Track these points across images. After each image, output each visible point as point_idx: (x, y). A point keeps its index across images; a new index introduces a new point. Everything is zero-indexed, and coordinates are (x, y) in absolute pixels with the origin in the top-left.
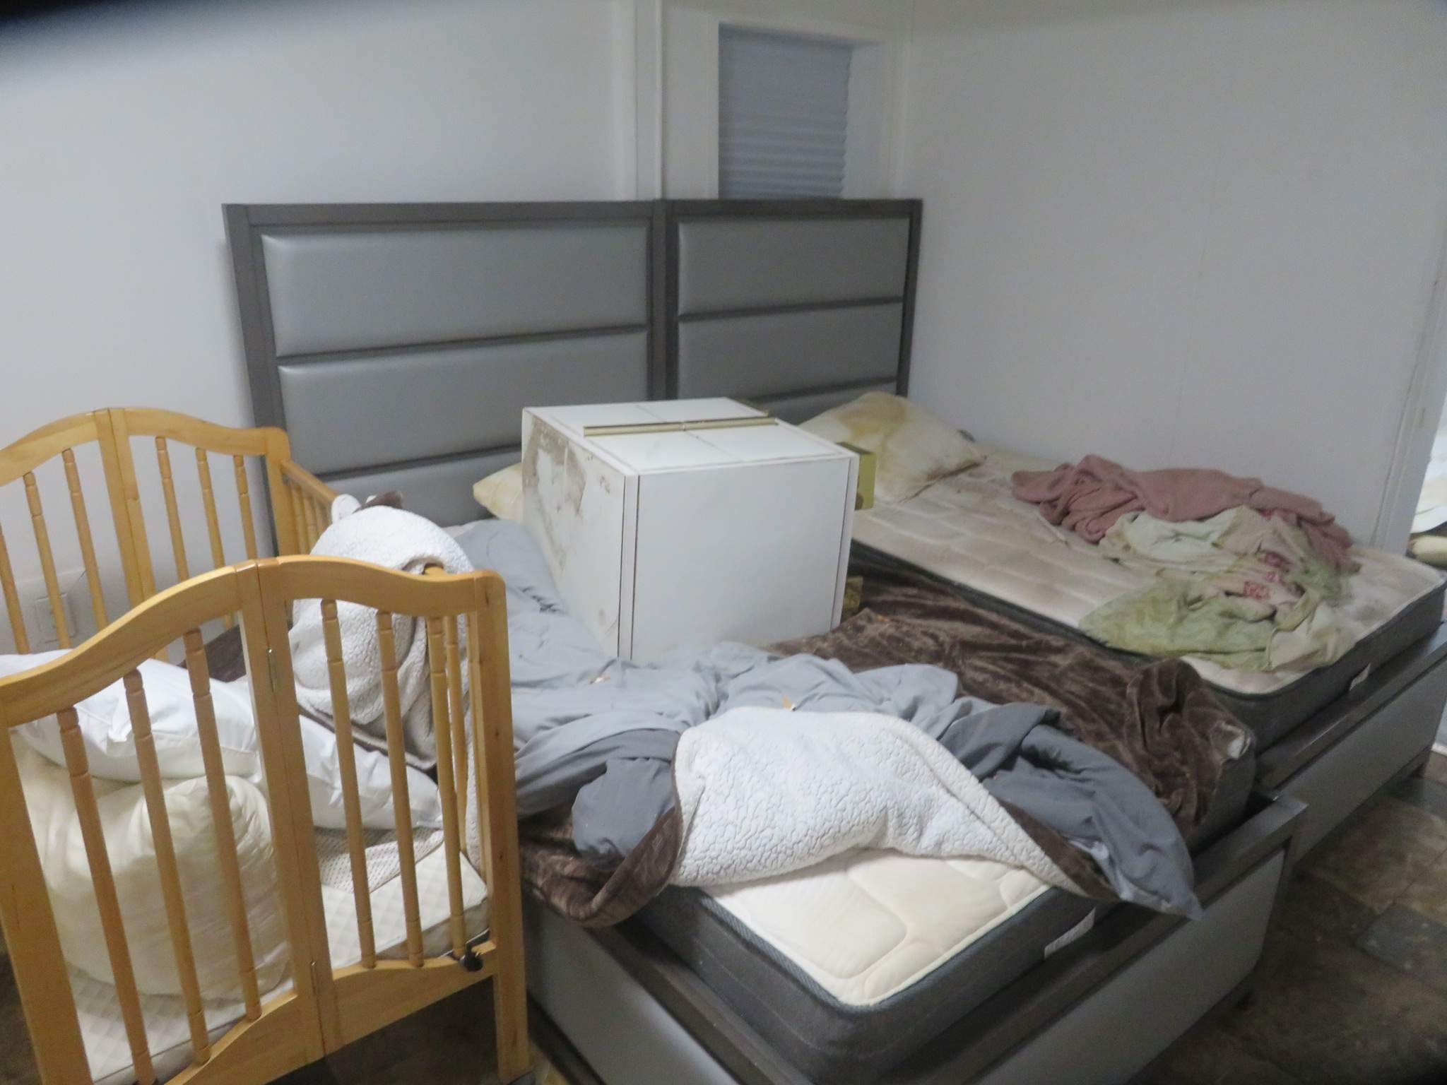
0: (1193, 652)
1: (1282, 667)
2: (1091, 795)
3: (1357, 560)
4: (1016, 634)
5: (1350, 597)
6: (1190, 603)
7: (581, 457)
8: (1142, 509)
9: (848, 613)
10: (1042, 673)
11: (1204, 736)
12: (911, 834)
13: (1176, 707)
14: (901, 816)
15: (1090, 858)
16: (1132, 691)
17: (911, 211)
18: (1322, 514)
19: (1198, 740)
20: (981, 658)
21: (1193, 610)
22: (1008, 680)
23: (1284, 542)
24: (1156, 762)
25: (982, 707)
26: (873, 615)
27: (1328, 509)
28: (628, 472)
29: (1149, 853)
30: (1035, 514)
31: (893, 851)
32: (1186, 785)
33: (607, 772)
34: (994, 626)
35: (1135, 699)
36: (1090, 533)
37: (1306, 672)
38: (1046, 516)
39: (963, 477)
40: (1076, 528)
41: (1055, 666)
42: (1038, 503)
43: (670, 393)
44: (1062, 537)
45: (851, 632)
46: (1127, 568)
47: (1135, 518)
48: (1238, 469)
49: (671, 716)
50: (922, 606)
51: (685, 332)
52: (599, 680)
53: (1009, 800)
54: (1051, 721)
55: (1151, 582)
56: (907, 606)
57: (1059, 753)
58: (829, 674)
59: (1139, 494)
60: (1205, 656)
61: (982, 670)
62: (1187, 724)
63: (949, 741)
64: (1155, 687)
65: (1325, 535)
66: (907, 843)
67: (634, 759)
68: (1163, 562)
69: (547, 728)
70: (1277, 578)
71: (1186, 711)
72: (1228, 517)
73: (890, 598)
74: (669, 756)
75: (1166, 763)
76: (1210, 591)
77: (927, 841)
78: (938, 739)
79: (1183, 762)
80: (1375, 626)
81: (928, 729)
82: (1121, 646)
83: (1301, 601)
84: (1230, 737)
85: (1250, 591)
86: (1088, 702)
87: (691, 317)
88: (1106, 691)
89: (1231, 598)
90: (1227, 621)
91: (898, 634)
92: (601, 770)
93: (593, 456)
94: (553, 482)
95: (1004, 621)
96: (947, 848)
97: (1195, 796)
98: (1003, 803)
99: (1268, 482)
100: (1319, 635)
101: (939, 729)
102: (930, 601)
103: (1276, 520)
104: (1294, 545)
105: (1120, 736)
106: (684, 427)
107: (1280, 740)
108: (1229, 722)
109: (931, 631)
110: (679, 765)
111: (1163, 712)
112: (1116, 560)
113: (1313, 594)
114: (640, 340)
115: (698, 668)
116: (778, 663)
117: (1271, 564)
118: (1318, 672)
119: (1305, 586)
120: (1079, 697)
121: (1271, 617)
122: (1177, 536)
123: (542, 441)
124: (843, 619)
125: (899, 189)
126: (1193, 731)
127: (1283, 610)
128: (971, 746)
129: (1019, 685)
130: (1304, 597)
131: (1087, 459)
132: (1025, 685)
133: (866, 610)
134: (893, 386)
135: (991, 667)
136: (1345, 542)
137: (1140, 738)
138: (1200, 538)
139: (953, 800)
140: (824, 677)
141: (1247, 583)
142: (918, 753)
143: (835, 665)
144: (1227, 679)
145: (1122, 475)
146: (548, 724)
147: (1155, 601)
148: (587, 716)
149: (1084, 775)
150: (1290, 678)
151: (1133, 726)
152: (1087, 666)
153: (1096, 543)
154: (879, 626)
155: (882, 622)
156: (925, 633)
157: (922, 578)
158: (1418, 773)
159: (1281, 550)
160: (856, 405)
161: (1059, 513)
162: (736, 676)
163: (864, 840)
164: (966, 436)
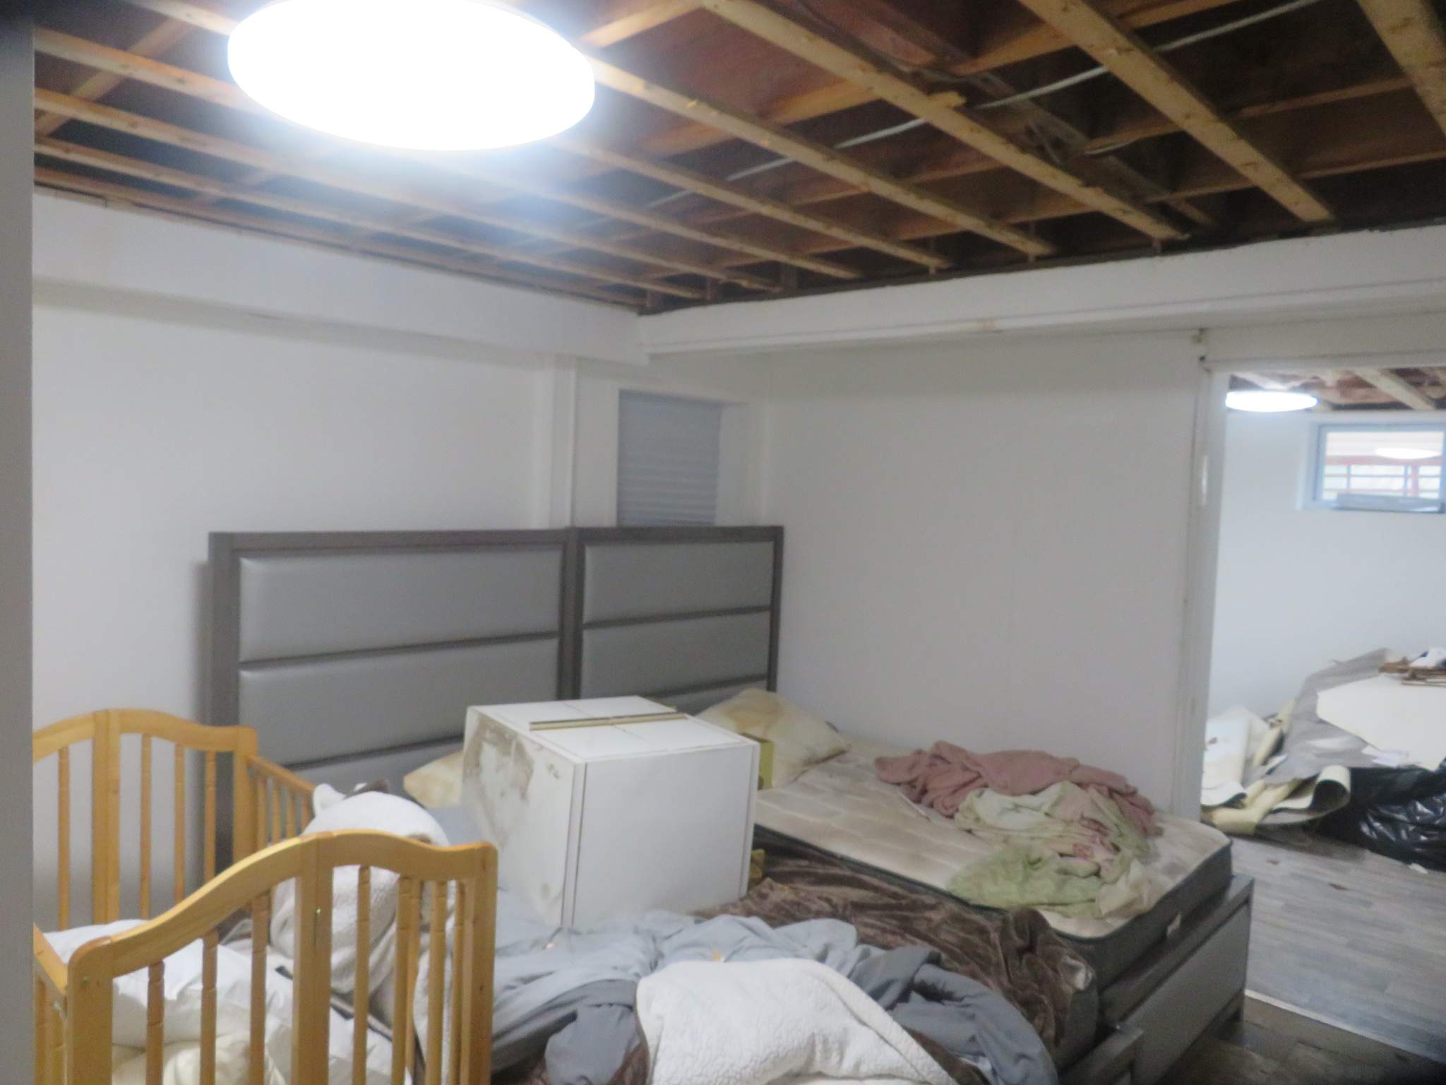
0: (1042, 904)
1: (1110, 914)
2: (972, 1017)
3: (1159, 824)
4: (895, 895)
5: (1157, 856)
6: (1034, 864)
7: (529, 749)
8: (986, 786)
9: (753, 883)
10: (922, 927)
11: (1056, 971)
12: (834, 1058)
13: (1031, 948)
14: (825, 1042)
15: (978, 1072)
16: (995, 936)
17: (774, 535)
18: (1127, 786)
19: (1050, 973)
20: (869, 916)
21: (1036, 869)
22: (894, 933)
23: (1100, 810)
24: (1020, 992)
25: (876, 952)
26: (774, 884)
27: (1133, 782)
28: (578, 760)
29: (1023, 1062)
30: (899, 794)
31: (820, 1075)
32: (1045, 1011)
33: (578, 1019)
34: (875, 889)
35: (997, 942)
36: (946, 808)
37: (1130, 918)
38: (909, 795)
39: (833, 764)
40: (935, 805)
41: (929, 920)
42: (899, 784)
43: (575, 694)
44: (922, 812)
45: (757, 899)
46: (979, 838)
47: (981, 794)
48: (1060, 752)
49: (625, 969)
50: (816, 875)
51: (588, 637)
52: (550, 946)
53: (909, 1026)
54: (934, 961)
55: (998, 848)
56: (802, 875)
57: (944, 986)
58: (750, 929)
59: (983, 773)
60: (1050, 908)
61: (872, 926)
62: (1040, 961)
63: (857, 978)
64: (1013, 933)
65: (1132, 804)
66: (831, 1066)
67: (599, 1006)
68: (1008, 830)
69: (512, 988)
70: (1098, 840)
71: (1039, 951)
72: (1053, 792)
73: (786, 869)
74: (629, 1001)
75: (1028, 992)
76: (1047, 853)
77: (847, 1065)
78: (849, 976)
79: (1042, 992)
80: (1179, 879)
81: (839, 969)
82: (982, 903)
83: (1117, 858)
84: (1074, 970)
85: (1079, 852)
86: (961, 948)
87: (594, 625)
88: (975, 939)
89: (1064, 858)
90: (1063, 877)
91: (797, 899)
92: (572, 1017)
93: (541, 748)
94: (497, 771)
95: (885, 885)
96: (864, 1069)
97: (1053, 1021)
98: (905, 1028)
99: (1083, 761)
100: (1136, 886)
101: (848, 969)
102: (821, 870)
103: (1092, 791)
104: (1108, 812)
105: (988, 974)
106: (610, 721)
107: (1116, 979)
108: (1073, 957)
109: (824, 895)
110: (640, 1007)
111: (1021, 952)
112: (969, 831)
113: (1127, 852)
114: (551, 646)
115: (636, 931)
116: (703, 924)
117: (1093, 829)
118: (1140, 918)
119: (1120, 846)
120: (953, 945)
121: (1097, 874)
122: (1017, 808)
123: (488, 735)
124: (750, 888)
125: (764, 517)
126: (1045, 966)
127: (1105, 865)
128: (875, 982)
129: (903, 937)
130: (1120, 855)
131: (938, 745)
132: (908, 936)
133: (768, 880)
134: (764, 683)
135: (879, 923)
136: (1148, 809)
137: (1005, 974)
138: (1033, 809)
139: (865, 1029)
140: (746, 932)
141: (1075, 845)
142: (833, 990)
143: (756, 922)
144: (1069, 927)
145: (968, 757)
146: (513, 984)
147: (1004, 863)
148: (550, 973)
149: (967, 1001)
150: (1117, 923)
151: (998, 964)
152: (956, 919)
153: (951, 817)
154: (781, 893)
155: (782, 890)
156: (820, 898)
157: (810, 851)
158: (1237, 1017)
159: (1098, 817)
160: (736, 701)
161: (919, 792)
162: (669, 937)
163: (796, 1065)
164: (834, 728)
